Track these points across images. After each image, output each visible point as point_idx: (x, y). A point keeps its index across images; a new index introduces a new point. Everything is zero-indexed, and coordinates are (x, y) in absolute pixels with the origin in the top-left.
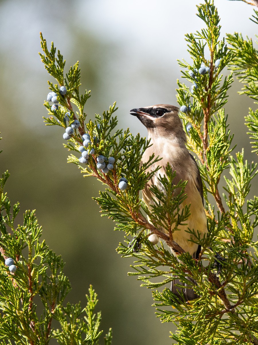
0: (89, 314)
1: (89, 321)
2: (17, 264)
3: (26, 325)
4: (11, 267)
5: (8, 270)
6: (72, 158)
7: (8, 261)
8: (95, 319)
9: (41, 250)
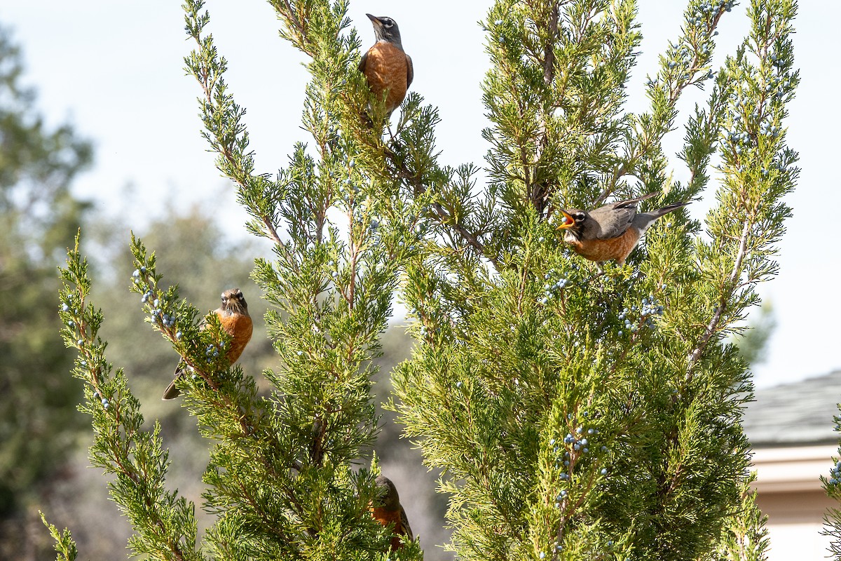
0: (155, 438)
1: (154, 443)
2: (110, 403)
3: (113, 443)
4: (106, 405)
5: (103, 407)
6: (147, 319)
7: (104, 400)
8: (159, 441)
9: (127, 395)
